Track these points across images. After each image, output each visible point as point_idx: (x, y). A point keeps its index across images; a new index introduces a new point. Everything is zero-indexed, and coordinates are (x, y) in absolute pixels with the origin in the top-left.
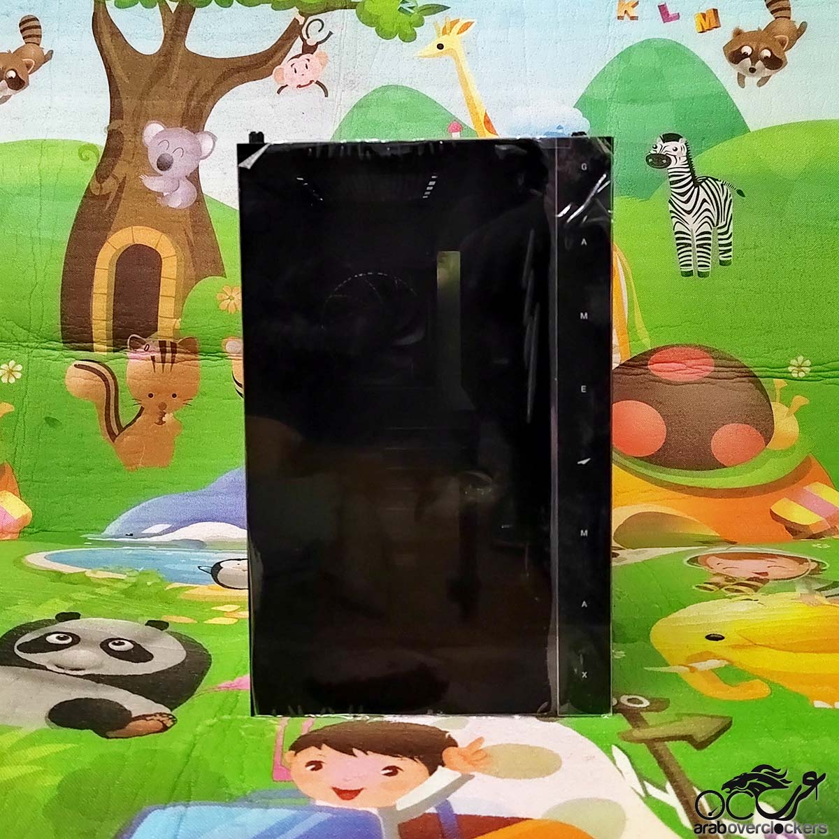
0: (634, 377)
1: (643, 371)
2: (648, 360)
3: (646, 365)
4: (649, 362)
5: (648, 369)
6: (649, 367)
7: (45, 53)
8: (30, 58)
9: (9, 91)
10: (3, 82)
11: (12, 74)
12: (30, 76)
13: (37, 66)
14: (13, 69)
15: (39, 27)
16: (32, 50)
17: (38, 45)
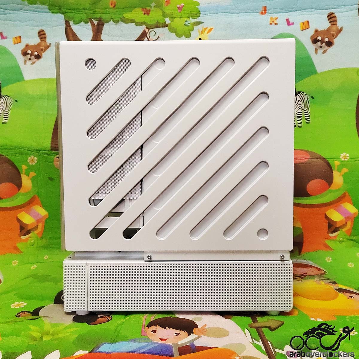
7: (48, 44)
8: (43, 47)
9: (35, 60)
10: (33, 57)
11: (36, 53)
12: (43, 54)
13: (45, 50)
14: (36, 52)
15: (45, 34)
16: (43, 43)
17: (45, 41)
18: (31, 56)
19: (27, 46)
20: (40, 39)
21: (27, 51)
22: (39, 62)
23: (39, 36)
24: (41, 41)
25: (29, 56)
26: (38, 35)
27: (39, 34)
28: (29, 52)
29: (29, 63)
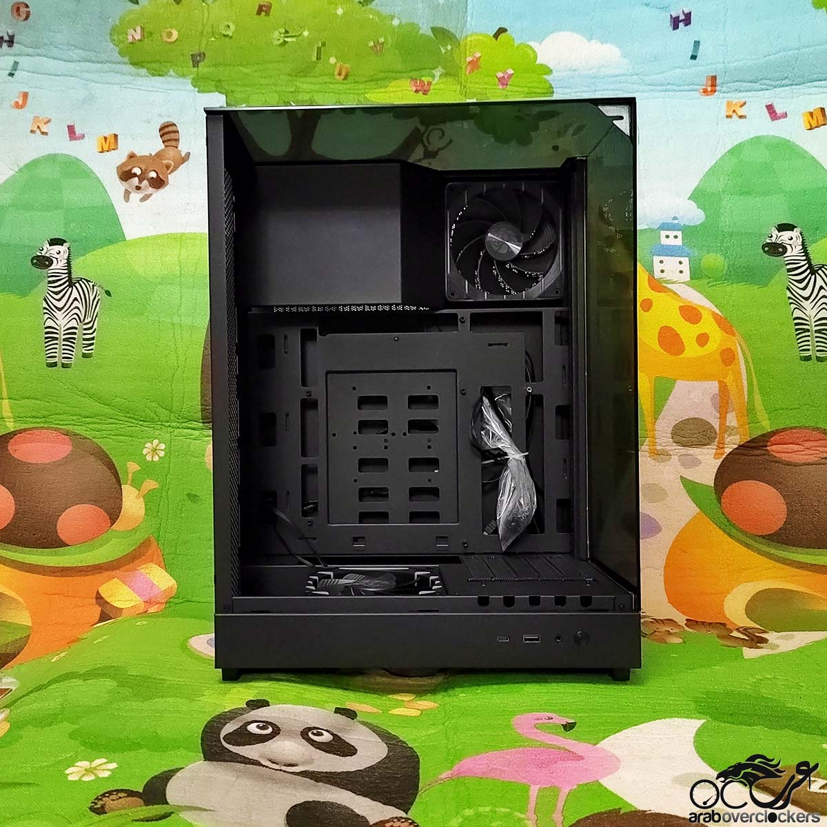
0: (753, 458)
1: (764, 452)
2: (768, 442)
3: (766, 446)
4: (768, 444)
5: (767, 450)
6: (768, 448)
7: (183, 155)
8: (170, 160)
9: (151, 190)
10: (145, 182)
11: (153, 175)
12: (169, 176)
13: (176, 168)
14: (155, 171)
15: (178, 132)
16: (171, 152)
17: (177, 148)
18: (140, 181)
19: (132, 156)
20: (163, 142)
21: (130, 170)
22: (158, 195)
23: (161, 136)
24: (166, 146)
25: (135, 181)
26: (158, 134)
27: (162, 133)
28: (137, 171)
29: (135, 196)
